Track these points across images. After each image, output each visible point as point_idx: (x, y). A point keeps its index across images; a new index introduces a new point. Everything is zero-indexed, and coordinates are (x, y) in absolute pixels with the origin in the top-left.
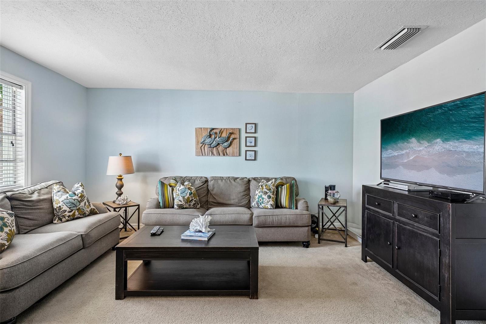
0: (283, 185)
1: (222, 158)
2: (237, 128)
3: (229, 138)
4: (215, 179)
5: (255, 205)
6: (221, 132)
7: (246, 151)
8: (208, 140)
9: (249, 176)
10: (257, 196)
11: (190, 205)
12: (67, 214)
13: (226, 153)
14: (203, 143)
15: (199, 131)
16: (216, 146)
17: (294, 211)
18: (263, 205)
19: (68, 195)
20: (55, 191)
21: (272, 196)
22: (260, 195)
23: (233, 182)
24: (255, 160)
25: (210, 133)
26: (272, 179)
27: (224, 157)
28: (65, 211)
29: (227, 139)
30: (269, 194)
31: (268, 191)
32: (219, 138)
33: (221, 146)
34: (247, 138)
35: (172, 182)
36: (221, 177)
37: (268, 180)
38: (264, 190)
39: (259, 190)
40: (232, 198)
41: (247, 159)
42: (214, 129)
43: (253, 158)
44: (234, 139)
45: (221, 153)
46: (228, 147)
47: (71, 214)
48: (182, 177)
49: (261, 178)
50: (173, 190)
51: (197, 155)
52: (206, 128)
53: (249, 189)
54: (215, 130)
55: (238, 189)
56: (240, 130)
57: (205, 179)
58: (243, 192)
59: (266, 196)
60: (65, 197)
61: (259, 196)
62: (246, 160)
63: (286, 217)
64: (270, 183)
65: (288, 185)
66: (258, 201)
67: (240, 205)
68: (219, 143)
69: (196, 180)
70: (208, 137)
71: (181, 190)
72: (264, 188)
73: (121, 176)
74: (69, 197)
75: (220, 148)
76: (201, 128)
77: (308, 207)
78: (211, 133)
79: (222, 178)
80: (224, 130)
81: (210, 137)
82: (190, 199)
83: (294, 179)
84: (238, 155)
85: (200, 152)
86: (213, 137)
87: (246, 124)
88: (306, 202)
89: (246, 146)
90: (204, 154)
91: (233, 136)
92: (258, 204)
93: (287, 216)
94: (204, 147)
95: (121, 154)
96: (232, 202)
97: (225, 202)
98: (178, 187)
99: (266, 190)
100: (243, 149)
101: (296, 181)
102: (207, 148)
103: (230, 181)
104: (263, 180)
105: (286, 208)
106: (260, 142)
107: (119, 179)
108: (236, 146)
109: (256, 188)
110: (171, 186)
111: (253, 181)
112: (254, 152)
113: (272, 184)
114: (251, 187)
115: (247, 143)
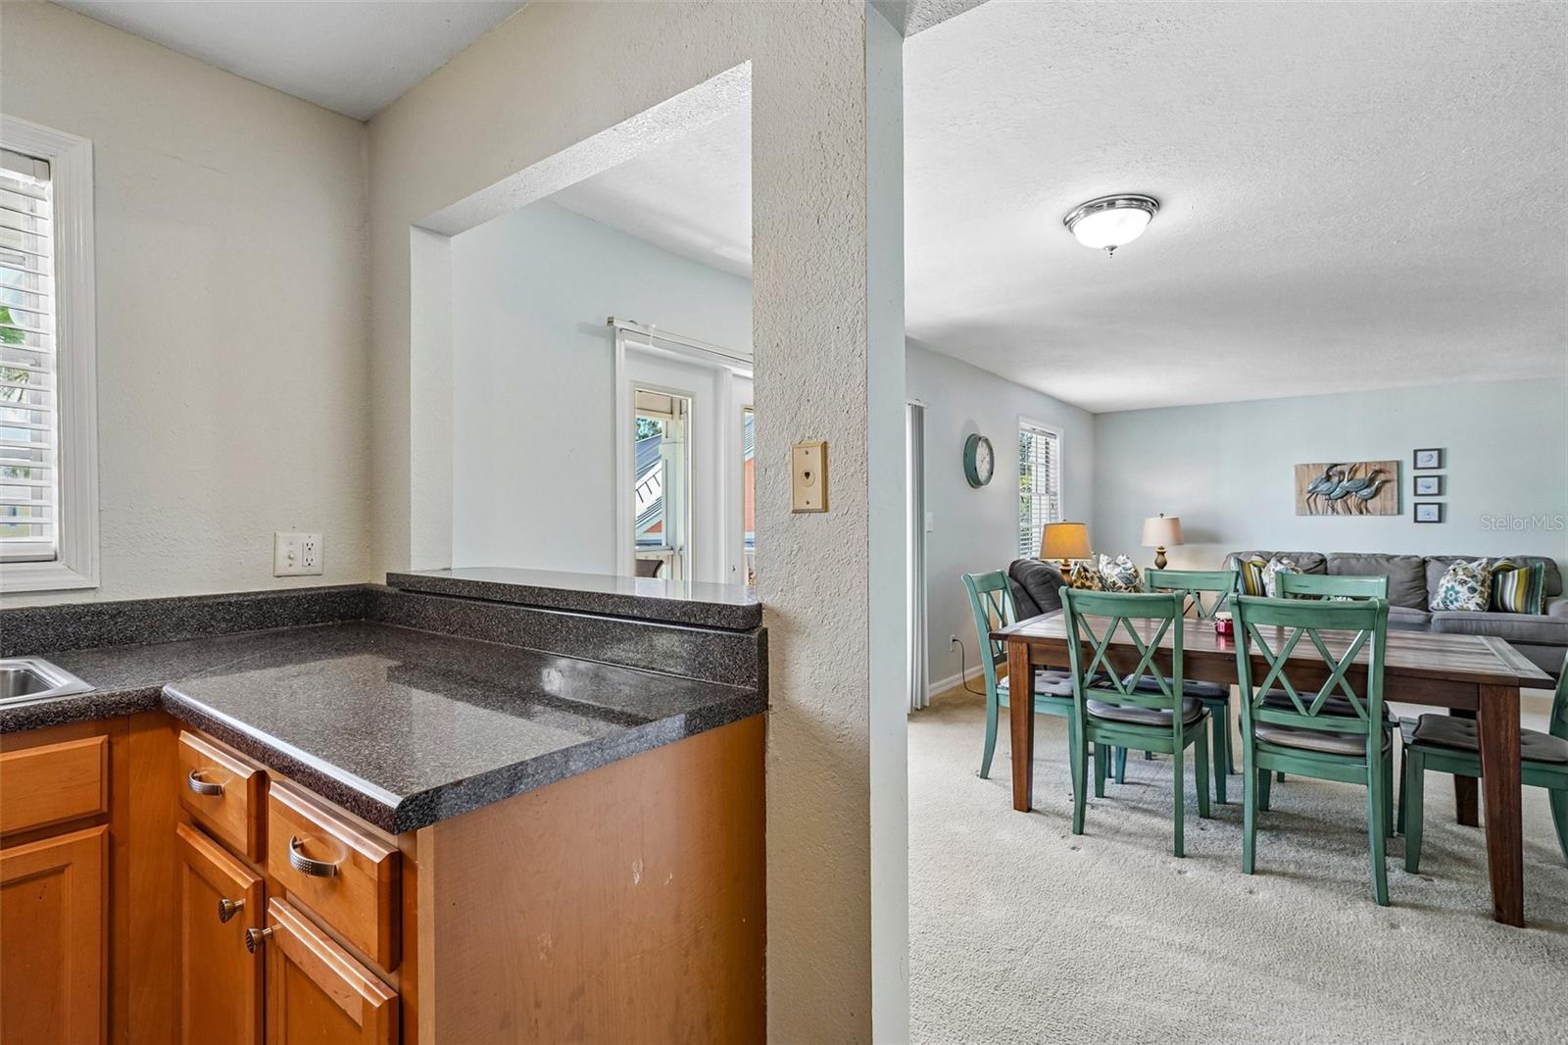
0: (1510, 571)
1: (1356, 520)
2: (1392, 462)
3: (1372, 481)
4: (1342, 557)
5: (1438, 604)
6: (1354, 469)
7: (1416, 504)
8: (1324, 487)
9: (1425, 553)
10: (1444, 589)
13: (1367, 509)
14: (1312, 492)
15: (1302, 470)
16: (1342, 497)
17: (1536, 616)
19: (1121, 568)
20: (1104, 563)
21: (1479, 588)
22: (1449, 586)
23: (1385, 563)
24: (1440, 521)
25: (1327, 472)
26: (1481, 559)
27: (1362, 517)
28: (1121, 587)
29: (1367, 483)
30: (1472, 584)
31: (1469, 580)
32: (1348, 481)
33: (1354, 497)
34: (1419, 480)
35: (1257, 559)
36: (1355, 554)
37: (1469, 560)
38: (1460, 577)
39: (1448, 577)
41: (1419, 519)
42: (1336, 465)
43: (1436, 519)
44: (1385, 482)
45: (1354, 510)
46: (1372, 498)
48: (1270, 553)
49: (1454, 558)
50: (1260, 572)
51: (1300, 513)
52: (1319, 465)
53: (1424, 577)
54: (1338, 467)
55: (1398, 577)
56: (1399, 464)
57: (1320, 557)
58: (1409, 582)
59: (1466, 587)
60: (1117, 570)
61: (1447, 587)
62: (1416, 521)
63: (1513, 626)
64: (1477, 563)
65: (1524, 569)
66: (1446, 597)
67: (1403, 604)
68: (1350, 490)
69: (1301, 559)
70: (1324, 481)
72: (1461, 573)
73: (1163, 549)
74: (1124, 571)
75: (1352, 501)
76: (1308, 465)
78: (1331, 473)
79: (1357, 556)
80: (1359, 467)
81: (1328, 481)
83: (1550, 560)
84: (1396, 511)
85: (1307, 508)
86: (1335, 480)
87: (1416, 452)
89: (1416, 495)
90: (1314, 512)
91: (1382, 477)
92: (1444, 603)
93: (1515, 623)
94: (1315, 500)
95: (1162, 515)
98: (1273, 567)
99: (1465, 578)
100: (1409, 500)
101: (1553, 564)
102: (1321, 500)
103: (1377, 561)
104: (1458, 561)
105: (1516, 612)
106: (1450, 486)
107: (1159, 553)
108: (1389, 496)
109: (1442, 574)
110: (1255, 566)
111: (1433, 561)
112: (1437, 506)
113: (1481, 568)
114: (1428, 573)
115: (1419, 488)
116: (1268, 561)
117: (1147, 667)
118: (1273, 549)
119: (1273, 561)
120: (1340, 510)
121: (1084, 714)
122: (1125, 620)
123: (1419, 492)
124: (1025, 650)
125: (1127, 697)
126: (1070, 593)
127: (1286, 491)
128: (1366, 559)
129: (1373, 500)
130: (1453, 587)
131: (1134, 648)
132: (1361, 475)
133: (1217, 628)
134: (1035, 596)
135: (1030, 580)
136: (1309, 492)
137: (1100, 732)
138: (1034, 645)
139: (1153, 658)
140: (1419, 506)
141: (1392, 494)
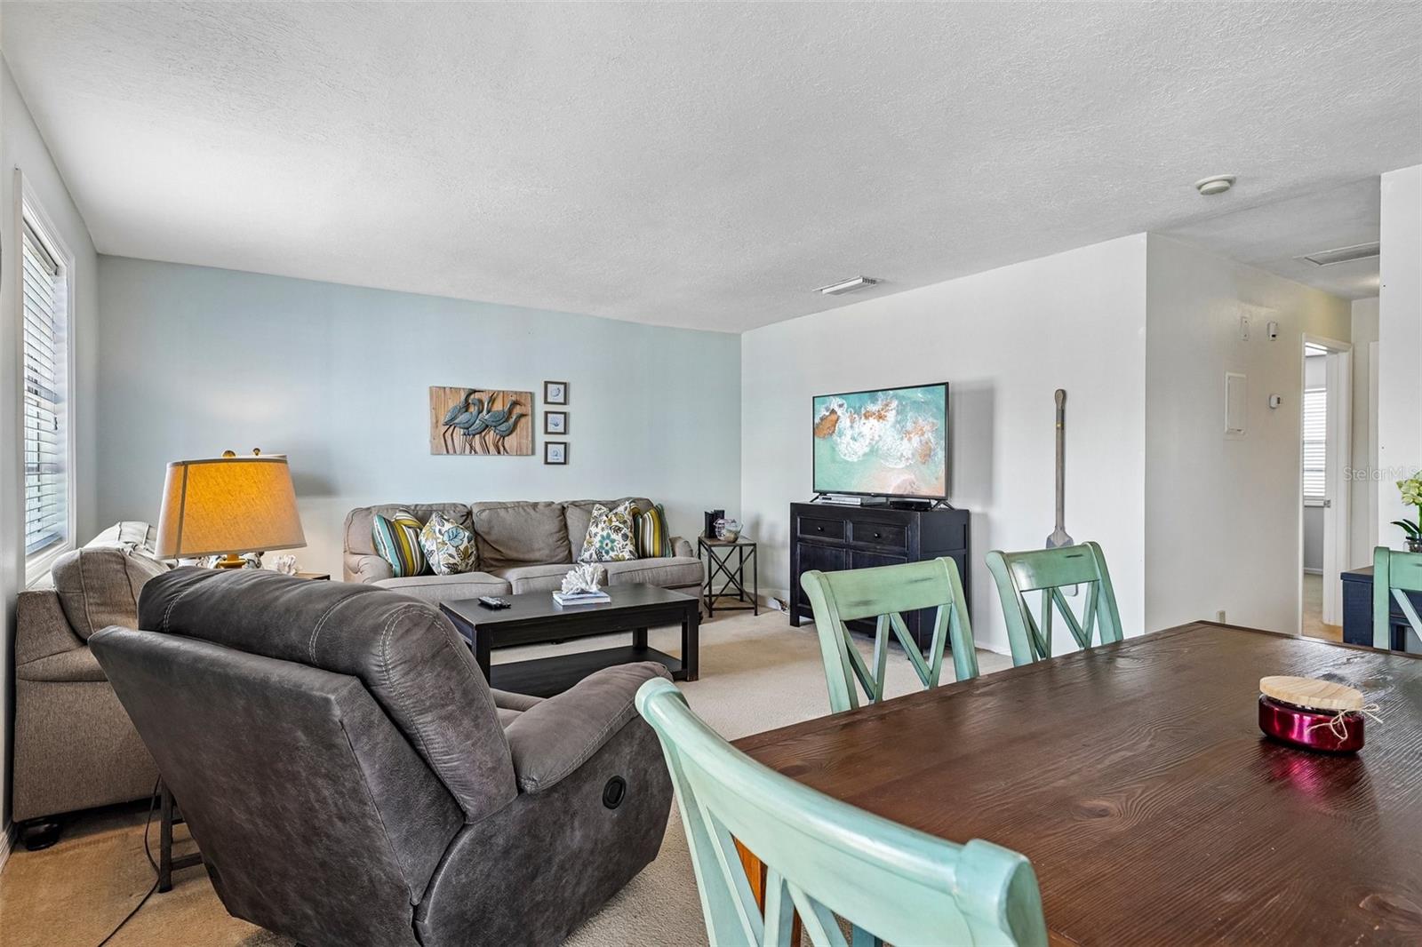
0: (643, 514)
1: (493, 460)
2: (526, 393)
3: (510, 411)
4: (489, 507)
5: (591, 556)
7: (547, 444)
8: (463, 418)
9: (559, 498)
10: (599, 538)
11: (467, 565)
13: (504, 447)
14: (450, 423)
15: (438, 394)
16: (481, 433)
17: (671, 560)
18: (612, 554)
21: (629, 534)
22: (605, 534)
23: (532, 512)
24: (565, 463)
25: (465, 400)
27: (498, 457)
29: (504, 417)
30: (623, 530)
31: (621, 526)
32: (488, 412)
33: (492, 432)
34: (549, 415)
35: (405, 516)
36: (500, 503)
37: (612, 506)
38: (614, 524)
39: (599, 525)
40: (536, 546)
41: (549, 461)
42: (475, 391)
43: (562, 460)
44: (522, 415)
45: (492, 448)
46: (508, 435)
48: (412, 507)
49: (593, 503)
50: (417, 536)
51: (435, 452)
52: (456, 389)
53: (566, 526)
54: (476, 394)
55: (547, 527)
56: (532, 394)
57: (464, 510)
58: (556, 533)
59: (620, 534)
61: (602, 537)
62: (546, 463)
64: (621, 508)
65: (652, 514)
66: (601, 547)
67: (554, 560)
68: (489, 424)
69: (446, 512)
70: (464, 410)
71: (448, 531)
72: (614, 519)
75: (491, 436)
76: (445, 388)
77: (692, 551)
78: (469, 402)
79: (504, 506)
80: (498, 395)
81: (466, 411)
82: (470, 551)
83: (648, 501)
84: (530, 452)
85: (443, 446)
86: (473, 409)
87: (546, 383)
88: (687, 543)
89: (546, 432)
90: (451, 451)
91: (518, 410)
92: (598, 553)
94: (452, 435)
95: (258, 450)
96: (537, 555)
97: (521, 556)
98: (437, 528)
99: (617, 524)
100: (541, 438)
102: (459, 432)
103: (525, 510)
104: (599, 507)
105: (657, 556)
106: (574, 424)
108: (524, 433)
110: (410, 528)
111: (571, 508)
112: (563, 446)
113: (627, 512)
114: (569, 522)
115: (549, 425)
116: (424, 519)
119: (432, 519)
120: (478, 447)
123: (549, 430)
127: (420, 421)
129: (510, 437)
130: (609, 536)
132: (498, 406)
136: (446, 424)
140: (549, 446)
141: (527, 432)
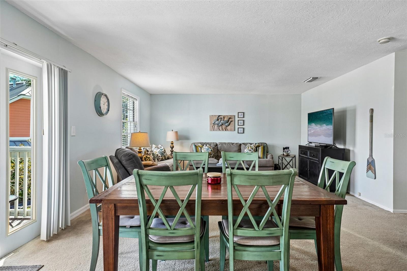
0: (259, 147)
1: (225, 132)
2: (233, 115)
3: (228, 121)
4: (222, 144)
6: (224, 117)
8: (217, 122)
9: (240, 142)
11: (211, 156)
12: (161, 158)
13: (227, 129)
14: (214, 124)
15: (211, 117)
16: (221, 126)
17: (265, 159)
19: (160, 149)
20: (154, 148)
22: (247, 151)
23: (232, 145)
24: (243, 133)
25: (218, 118)
26: (253, 143)
27: (226, 132)
28: (160, 156)
30: (252, 151)
31: (251, 149)
32: (223, 121)
33: (224, 126)
34: (239, 121)
35: (200, 145)
37: (251, 144)
38: (249, 149)
39: (247, 149)
41: (239, 132)
42: (220, 116)
43: (243, 132)
44: (231, 121)
45: (224, 129)
46: (228, 126)
47: (162, 158)
48: (203, 143)
49: (247, 143)
50: (201, 149)
51: (211, 130)
52: (216, 115)
53: (241, 149)
55: (235, 149)
56: (234, 116)
57: (216, 144)
58: (237, 150)
60: (159, 150)
62: (238, 133)
63: (261, 162)
64: (252, 145)
65: (262, 146)
68: (223, 123)
69: (211, 144)
70: (217, 120)
71: (206, 148)
72: (250, 148)
73: (173, 142)
74: (160, 150)
75: (224, 127)
76: (213, 115)
77: (273, 158)
78: (219, 118)
79: (225, 143)
80: (226, 116)
81: (218, 120)
82: (211, 153)
83: (266, 143)
84: (234, 130)
85: (213, 129)
86: (220, 120)
87: (238, 113)
88: (272, 155)
90: (214, 130)
91: (231, 120)
94: (214, 126)
95: (172, 130)
98: (205, 147)
99: (250, 149)
100: (237, 127)
101: (267, 145)
102: (216, 126)
103: (230, 145)
104: (248, 144)
105: (261, 158)
106: (246, 123)
107: (171, 143)
108: (232, 126)
109: (245, 148)
110: (200, 147)
111: (242, 144)
112: (243, 129)
113: (253, 146)
114: (241, 148)
115: (239, 123)
116: (203, 146)
117: (183, 213)
118: (204, 142)
119: (205, 145)
121: (148, 241)
122: (171, 187)
123: (239, 125)
124: (113, 208)
125: (171, 231)
126: (140, 173)
127: (207, 123)
128: (227, 144)
129: (229, 126)
131: (175, 201)
133: (208, 181)
134: (125, 166)
135: (123, 158)
136: (213, 124)
137: (156, 253)
138: (119, 205)
139: (186, 207)
140: (239, 129)
141: (233, 125)
